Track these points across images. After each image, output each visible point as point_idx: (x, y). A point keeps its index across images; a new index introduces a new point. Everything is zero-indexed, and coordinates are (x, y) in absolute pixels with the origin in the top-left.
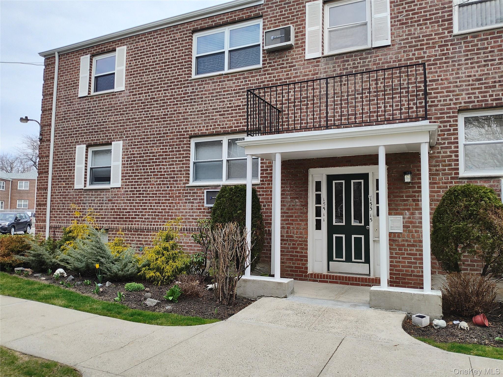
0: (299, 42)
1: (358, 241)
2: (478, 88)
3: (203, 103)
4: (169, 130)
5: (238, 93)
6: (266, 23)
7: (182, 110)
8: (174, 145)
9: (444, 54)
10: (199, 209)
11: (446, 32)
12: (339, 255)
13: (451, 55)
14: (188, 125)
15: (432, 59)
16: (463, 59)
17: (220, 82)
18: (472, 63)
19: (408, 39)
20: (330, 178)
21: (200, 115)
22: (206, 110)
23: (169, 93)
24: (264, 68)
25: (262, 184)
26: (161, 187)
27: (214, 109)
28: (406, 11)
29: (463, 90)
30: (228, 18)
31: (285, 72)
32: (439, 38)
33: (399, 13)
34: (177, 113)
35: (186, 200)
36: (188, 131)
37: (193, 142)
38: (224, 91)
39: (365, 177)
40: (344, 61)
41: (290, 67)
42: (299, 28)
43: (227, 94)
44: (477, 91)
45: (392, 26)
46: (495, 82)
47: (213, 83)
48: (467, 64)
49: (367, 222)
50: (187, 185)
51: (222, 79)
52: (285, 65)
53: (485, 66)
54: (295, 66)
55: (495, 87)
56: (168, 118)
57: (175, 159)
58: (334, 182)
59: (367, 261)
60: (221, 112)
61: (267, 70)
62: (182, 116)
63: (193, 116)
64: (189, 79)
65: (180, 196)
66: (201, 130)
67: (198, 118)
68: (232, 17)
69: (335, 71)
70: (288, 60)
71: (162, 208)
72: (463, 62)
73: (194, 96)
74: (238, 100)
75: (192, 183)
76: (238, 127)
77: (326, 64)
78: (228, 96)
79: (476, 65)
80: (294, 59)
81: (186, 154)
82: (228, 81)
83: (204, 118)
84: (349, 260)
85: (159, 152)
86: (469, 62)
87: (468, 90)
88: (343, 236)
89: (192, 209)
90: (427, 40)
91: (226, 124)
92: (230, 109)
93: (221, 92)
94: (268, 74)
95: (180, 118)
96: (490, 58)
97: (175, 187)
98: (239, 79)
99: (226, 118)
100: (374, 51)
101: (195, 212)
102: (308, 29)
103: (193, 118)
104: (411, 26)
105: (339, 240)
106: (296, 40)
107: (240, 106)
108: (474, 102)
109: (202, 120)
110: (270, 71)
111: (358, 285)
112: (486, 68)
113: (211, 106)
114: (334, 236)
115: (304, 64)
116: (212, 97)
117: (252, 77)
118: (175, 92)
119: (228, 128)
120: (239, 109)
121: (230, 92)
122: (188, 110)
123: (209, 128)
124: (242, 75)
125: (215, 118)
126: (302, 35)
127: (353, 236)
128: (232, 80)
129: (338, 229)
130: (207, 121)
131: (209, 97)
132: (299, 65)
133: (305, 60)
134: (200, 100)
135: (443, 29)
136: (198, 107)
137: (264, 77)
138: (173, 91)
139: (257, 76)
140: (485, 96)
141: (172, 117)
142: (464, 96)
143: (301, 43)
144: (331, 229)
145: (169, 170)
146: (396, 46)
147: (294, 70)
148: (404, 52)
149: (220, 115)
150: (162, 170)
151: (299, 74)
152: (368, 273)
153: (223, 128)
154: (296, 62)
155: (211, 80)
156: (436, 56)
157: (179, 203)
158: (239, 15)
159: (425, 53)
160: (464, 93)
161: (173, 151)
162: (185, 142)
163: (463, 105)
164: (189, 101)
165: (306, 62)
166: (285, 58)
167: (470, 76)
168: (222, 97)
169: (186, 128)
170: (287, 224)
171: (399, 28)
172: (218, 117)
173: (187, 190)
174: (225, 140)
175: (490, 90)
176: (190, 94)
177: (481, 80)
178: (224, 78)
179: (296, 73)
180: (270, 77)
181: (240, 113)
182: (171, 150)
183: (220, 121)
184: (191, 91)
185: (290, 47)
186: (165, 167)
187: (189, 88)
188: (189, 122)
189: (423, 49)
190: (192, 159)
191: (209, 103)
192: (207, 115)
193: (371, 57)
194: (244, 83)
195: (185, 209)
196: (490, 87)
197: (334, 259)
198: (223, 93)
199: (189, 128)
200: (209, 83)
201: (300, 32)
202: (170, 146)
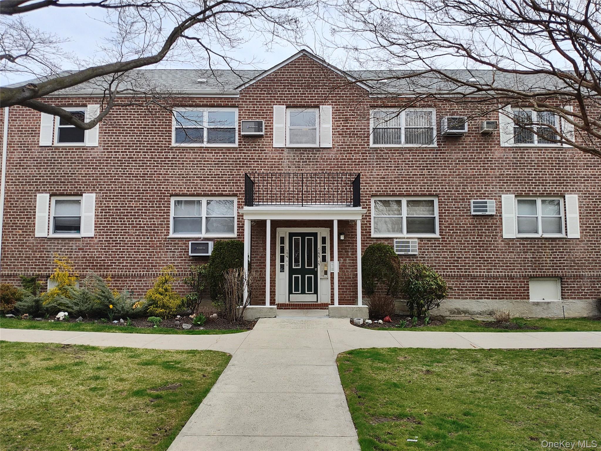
0: (269, 133)
1: (310, 279)
2: (383, 183)
3: (185, 168)
4: (149, 188)
5: (218, 164)
6: (242, 113)
7: (163, 171)
8: (154, 201)
9: (364, 159)
10: (180, 257)
11: (366, 144)
12: (297, 289)
13: (368, 160)
14: (169, 185)
15: (357, 161)
16: (375, 163)
17: (200, 153)
18: (380, 167)
19: (343, 145)
20: (291, 235)
21: (181, 178)
22: (187, 174)
23: (148, 155)
24: (239, 147)
25: (238, 238)
26: (141, 238)
27: (194, 175)
28: (342, 126)
29: (374, 183)
30: (208, 102)
31: (257, 153)
32: (362, 148)
33: (338, 126)
34: (157, 174)
35: (167, 249)
36: (169, 191)
37: (173, 200)
38: (204, 161)
39: (315, 235)
40: (301, 153)
41: (261, 150)
42: (268, 123)
43: (207, 164)
44: (382, 185)
45: (333, 134)
46: (392, 180)
47: (194, 153)
48: (377, 167)
49: (316, 266)
50: (168, 237)
51: (203, 151)
52: (257, 149)
53: (387, 169)
54: (265, 150)
55: (392, 183)
56: (148, 177)
57: (155, 214)
58: (294, 238)
59: (316, 292)
60: (201, 177)
61: (242, 150)
62: (163, 177)
63: (174, 178)
64: (170, 146)
65: (161, 246)
66: (182, 191)
67: (179, 180)
68: (211, 102)
69: (294, 159)
70: (259, 145)
71: (142, 256)
72: (375, 165)
73: (175, 161)
74: (217, 169)
75: (171, 235)
76: (217, 191)
77: (288, 153)
78: (208, 165)
79: (382, 169)
80: (264, 145)
81: (167, 210)
82: (208, 153)
83: (184, 181)
84: (303, 292)
85: (138, 207)
86: (378, 166)
87: (377, 183)
88: (300, 276)
89: (173, 257)
90: (355, 148)
91: (207, 188)
92: (210, 176)
93: (202, 161)
94: (243, 153)
95: (161, 178)
96: (389, 165)
97: (156, 238)
98: (218, 153)
99: (207, 183)
100: (321, 150)
101: (176, 260)
102: (275, 126)
103: (174, 180)
104: (345, 137)
105: (297, 279)
106: (266, 132)
107: (219, 175)
108: (380, 191)
109: (183, 183)
110: (245, 151)
111: (311, 309)
112: (387, 171)
113: (192, 172)
114: (294, 276)
115: (272, 150)
116: (193, 164)
117: (229, 153)
118: (156, 155)
119: (208, 191)
120: (218, 177)
121: (210, 163)
122: (169, 173)
123: (190, 189)
124: (221, 150)
125: (196, 182)
126: (270, 129)
127: (306, 276)
128: (212, 153)
129: (296, 271)
130: (188, 184)
131: (189, 164)
132: (268, 150)
133: (272, 148)
134: (181, 166)
135: (364, 142)
136: (179, 171)
137: (240, 155)
138: (154, 154)
139: (234, 153)
140: (387, 189)
141: (152, 177)
142: (375, 187)
143: (270, 134)
144: (292, 272)
145: (149, 223)
146: (336, 149)
147: (264, 153)
148: (340, 153)
149: (200, 180)
150: (141, 223)
151: (268, 157)
152: (316, 300)
153: (203, 191)
154: (266, 148)
155: (192, 150)
156: (359, 159)
157: (160, 252)
158: (217, 102)
159: (353, 156)
160: (375, 185)
161: (154, 207)
162: (166, 200)
163: (374, 192)
164: (170, 165)
165: (273, 149)
166: (257, 143)
167: (378, 175)
168: (202, 165)
169: (167, 188)
170: (260, 268)
171: (338, 137)
172: (199, 181)
173: (169, 241)
174: (204, 200)
175: (389, 185)
176: (170, 159)
177: (384, 178)
178: (204, 150)
179: (266, 156)
180: (245, 156)
181: (219, 180)
182: (151, 205)
183: (200, 185)
184: (172, 156)
185: (261, 136)
186: (145, 220)
187: (170, 154)
188: (170, 182)
189: (352, 153)
190: (172, 215)
191: (190, 169)
192: (188, 178)
193: (319, 154)
194: (222, 157)
195: (166, 258)
196: (389, 183)
197: (293, 292)
198: (203, 162)
199: (170, 188)
200: (190, 153)
201: (269, 126)
202: (150, 202)
